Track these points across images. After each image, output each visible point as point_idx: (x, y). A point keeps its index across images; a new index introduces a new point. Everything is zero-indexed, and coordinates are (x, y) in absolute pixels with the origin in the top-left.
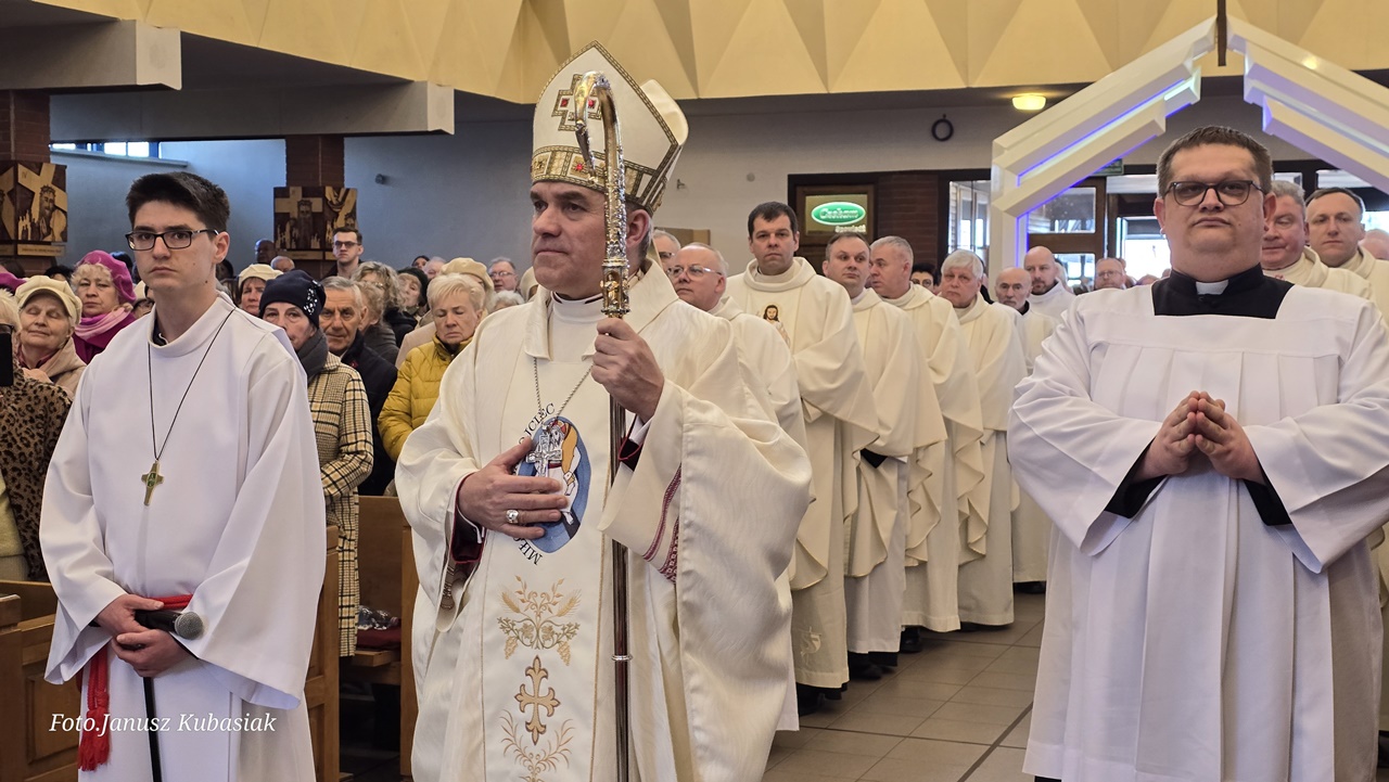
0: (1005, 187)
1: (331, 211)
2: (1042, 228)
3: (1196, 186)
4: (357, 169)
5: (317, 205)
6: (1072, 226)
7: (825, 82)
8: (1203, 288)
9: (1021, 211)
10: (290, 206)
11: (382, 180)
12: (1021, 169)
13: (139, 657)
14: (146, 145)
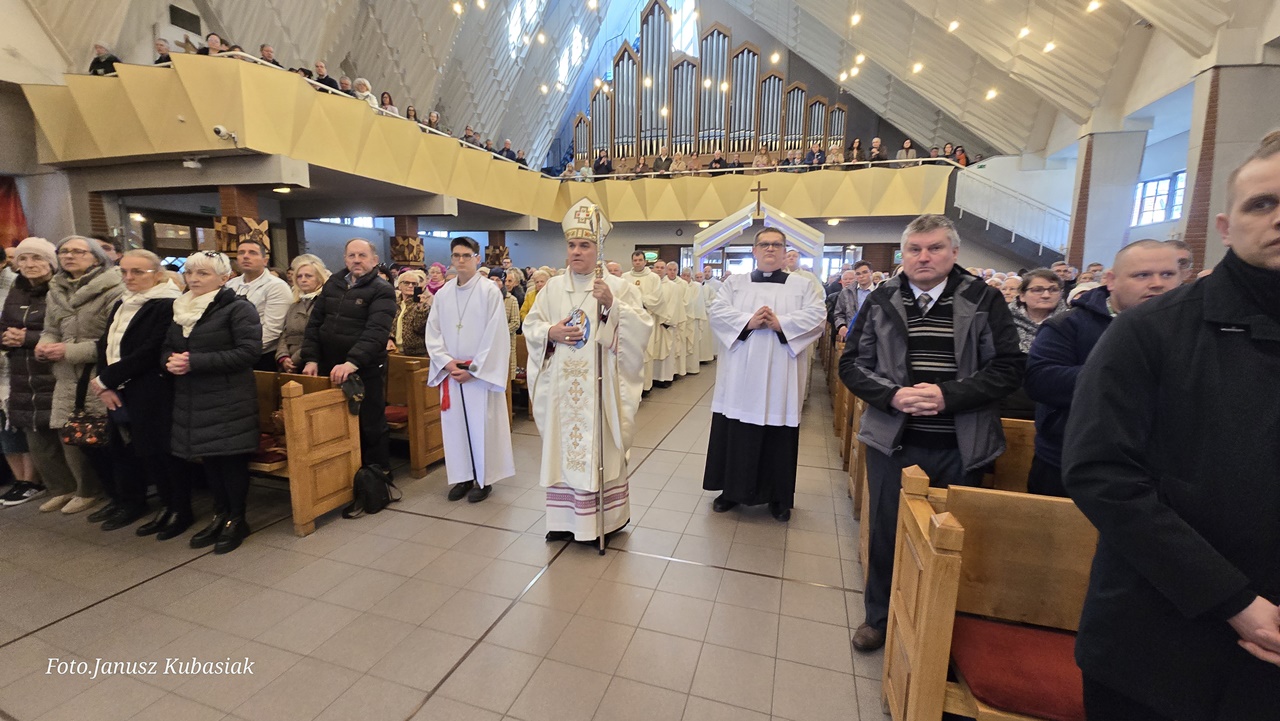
0: (698, 249)
1: (502, 253)
2: (706, 262)
3: (767, 244)
4: (509, 240)
5: (497, 251)
6: (714, 262)
7: (646, 217)
8: (765, 275)
9: (703, 256)
10: (490, 252)
11: (516, 244)
12: (702, 244)
13: (459, 377)
14: (446, 233)
